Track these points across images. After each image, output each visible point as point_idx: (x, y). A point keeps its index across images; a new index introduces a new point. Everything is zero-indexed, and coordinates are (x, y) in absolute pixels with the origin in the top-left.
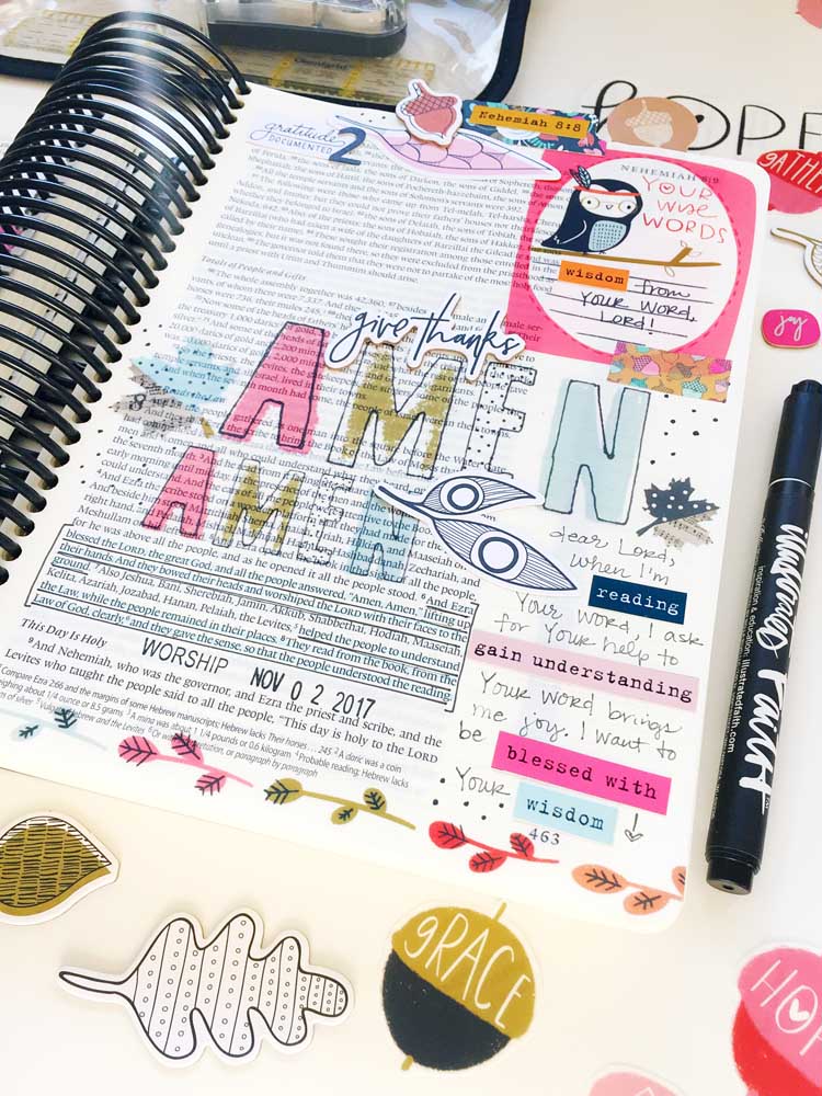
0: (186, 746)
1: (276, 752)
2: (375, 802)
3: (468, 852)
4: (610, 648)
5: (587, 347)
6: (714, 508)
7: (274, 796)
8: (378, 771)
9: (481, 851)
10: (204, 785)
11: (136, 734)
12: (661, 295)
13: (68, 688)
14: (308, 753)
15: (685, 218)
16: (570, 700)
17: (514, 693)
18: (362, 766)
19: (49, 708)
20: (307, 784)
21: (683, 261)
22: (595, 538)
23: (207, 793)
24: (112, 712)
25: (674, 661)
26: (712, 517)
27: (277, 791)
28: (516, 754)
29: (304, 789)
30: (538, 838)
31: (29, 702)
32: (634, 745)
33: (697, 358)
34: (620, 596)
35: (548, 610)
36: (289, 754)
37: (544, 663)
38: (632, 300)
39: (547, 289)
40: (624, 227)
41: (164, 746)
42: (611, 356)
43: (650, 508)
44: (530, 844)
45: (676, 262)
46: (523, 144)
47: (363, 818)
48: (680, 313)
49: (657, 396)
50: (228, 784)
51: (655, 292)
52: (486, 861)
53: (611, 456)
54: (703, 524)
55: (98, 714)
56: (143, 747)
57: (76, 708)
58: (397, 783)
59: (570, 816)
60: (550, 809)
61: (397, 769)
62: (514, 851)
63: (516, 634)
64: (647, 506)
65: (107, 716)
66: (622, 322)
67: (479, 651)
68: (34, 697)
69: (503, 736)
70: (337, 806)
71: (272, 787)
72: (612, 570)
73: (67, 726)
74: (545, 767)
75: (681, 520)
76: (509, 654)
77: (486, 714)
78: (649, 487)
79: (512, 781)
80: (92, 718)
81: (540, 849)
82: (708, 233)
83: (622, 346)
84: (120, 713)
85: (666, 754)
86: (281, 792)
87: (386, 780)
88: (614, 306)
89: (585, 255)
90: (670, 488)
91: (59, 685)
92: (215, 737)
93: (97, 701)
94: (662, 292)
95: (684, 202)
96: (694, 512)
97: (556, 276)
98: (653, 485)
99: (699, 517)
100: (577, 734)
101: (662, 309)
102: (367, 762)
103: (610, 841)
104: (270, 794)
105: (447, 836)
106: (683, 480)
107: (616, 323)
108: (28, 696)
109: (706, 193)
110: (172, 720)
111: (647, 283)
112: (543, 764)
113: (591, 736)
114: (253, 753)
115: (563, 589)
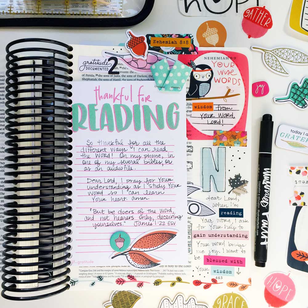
0: (131, 278)
1: (153, 274)
2: (179, 280)
3: (203, 285)
4: (226, 227)
5: (205, 135)
6: (247, 182)
7: (156, 284)
8: (178, 272)
9: (205, 284)
10: (139, 286)
11: (119, 278)
12: (224, 110)
13: (98, 271)
14: (161, 272)
15: (227, 76)
16: (219, 243)
17: (205, 245)
18: (174, 272)
19: (95, 277)
20: (162, 279)
21: (229, 95)
22: (218, 197)
23: (140, 287)
24: (111, 274)
25: (242, 228)
26: (247, 185)
27: (156, 283)
28: (209, 260)
29: (162, 281)
30: (218, 278)
31: (90, 277)
32: (235, 251)
33: (237, 132)
34: (227, 213)
35: (209, 221)
36: (156, 274)
37: (211, 236)
38: (216, 114)
39: (190, 115)
40: (209, 84)
41: (126, 279)
42: (213, 136)
43: (231, 185)
44: (216, 280)
45: (227, 96)
46: (171, 54)
47: (178, 284)
48: (230, 116)
49: (228, 147)
50: (144, 284)
51: (222, 109)
52: (207, 286)
53: (218, 171)
54: (245, 187)
55: (107, 275)
56: (121, 280)
57: (102, 275)
58: (183, 274)
59: (224, 272)
60: (219, 272)
61: (182, 271)
62: (213, 283)
63: (203, 229)
64: (230, 185)
65: (110, 275)
66: (214, 123)
67: (195, 237)
68: (91, 275)
69: (205, 256)
70: (171, 283)
71: (155, 282)
72: (223, 206)
73: (101, 280)
74: (216, 262)
75: (239, 187)
76: (202, 236)
77: (200, 252)
78: (230, 179)
79: (209, 267)
80: (107, 277)
81: (218, 281)
82: (235, 82)
83: (215, 132)
84: (113, 274)
85: (243, 252)
86: (157, 283)
87: (180, 274)
88: (210, 117)
89: (199, 99)
90: (235, 178)
91: (95, 271)
92: (138, 274)
93: (106, 272)
94: (224, 108)
95: (226, 70)
96: (242, 184)
97: (191, 109)
98: (230, 178)
99: (243, 185)
100: (222, 251)
101: (225, 116)
102: (175, 271)
103: (233, 276)
104: (155, 284)
105: (197, 283)
106: (238, 175)
107: (212, 124)
108: (89, 275)
109: (233, 64)
110: (126, 272)
111: (219, 106)
112: (215, 261)
113: (225, 251)
114: (147, 275)
115: (212, 214)
